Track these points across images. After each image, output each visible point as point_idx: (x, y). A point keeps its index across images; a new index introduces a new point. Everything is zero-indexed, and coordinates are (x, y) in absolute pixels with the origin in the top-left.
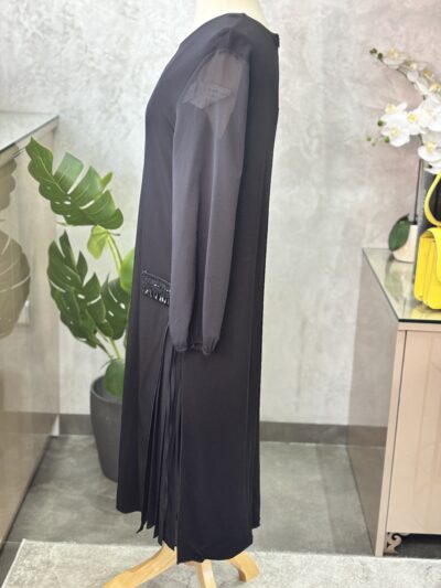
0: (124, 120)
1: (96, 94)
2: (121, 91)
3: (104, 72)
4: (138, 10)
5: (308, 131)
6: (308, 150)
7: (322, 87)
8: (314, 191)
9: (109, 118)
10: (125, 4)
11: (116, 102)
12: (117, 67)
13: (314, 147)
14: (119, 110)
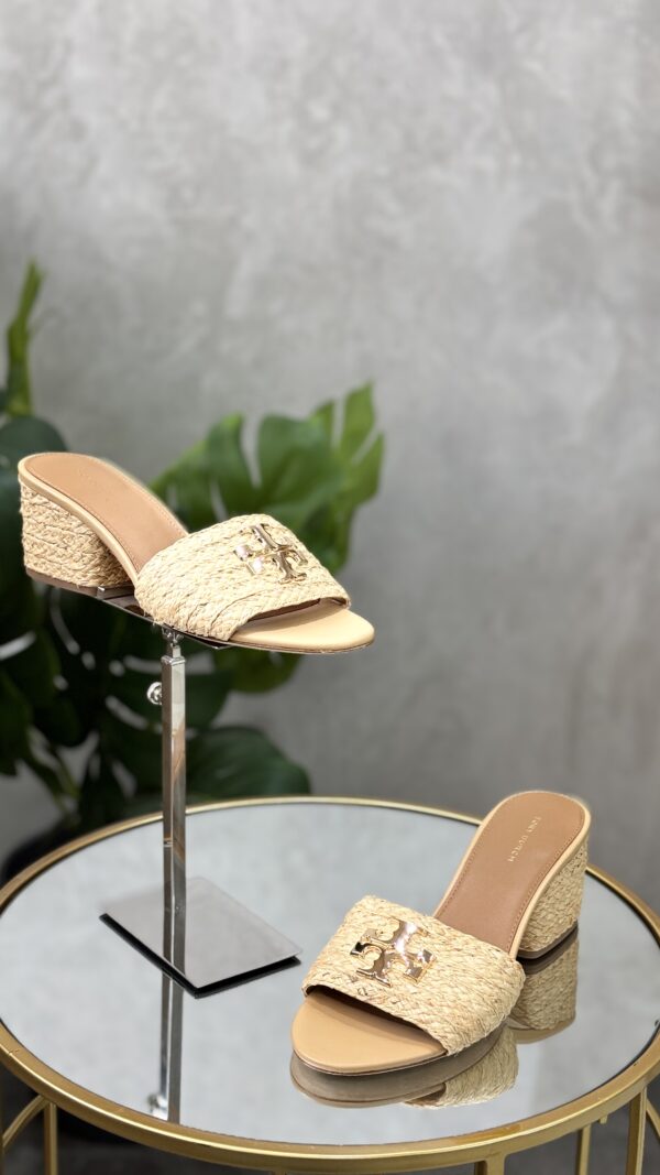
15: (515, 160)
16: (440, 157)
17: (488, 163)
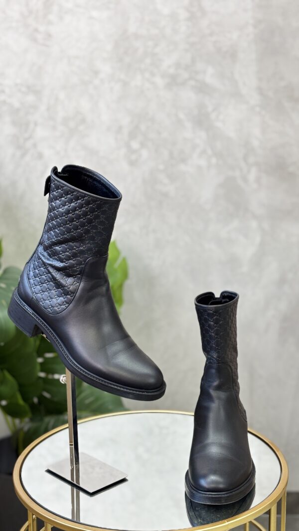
0: (40, 156)
1: (9, 129)
2: (36, 124)
3: (17, 104)
4: (49, 36)
5: (245, 158)
6: (245, 180)
7: (258, 109)
8: (254, 224)
9: (23, 155)
10: (36, 30)
11: (30, 137)
12: (31, 98)
13: (252, 175)
14: (35, 145)
15: (214, 161)
16: (184, 161)
17: (203, 162)
